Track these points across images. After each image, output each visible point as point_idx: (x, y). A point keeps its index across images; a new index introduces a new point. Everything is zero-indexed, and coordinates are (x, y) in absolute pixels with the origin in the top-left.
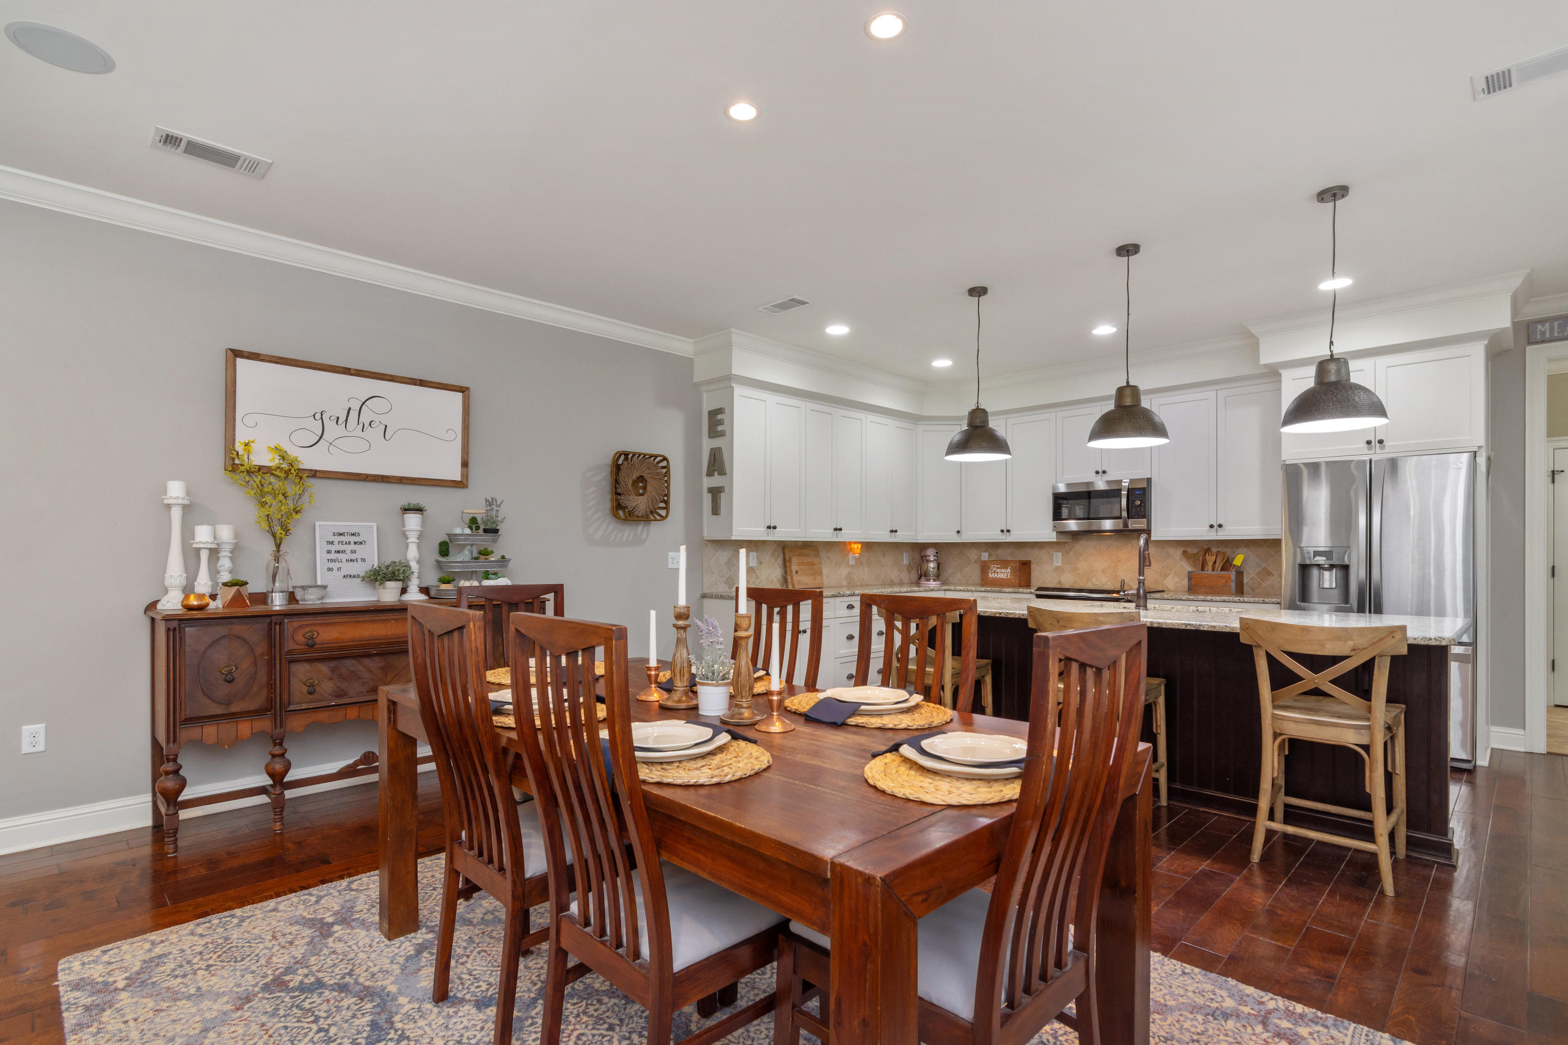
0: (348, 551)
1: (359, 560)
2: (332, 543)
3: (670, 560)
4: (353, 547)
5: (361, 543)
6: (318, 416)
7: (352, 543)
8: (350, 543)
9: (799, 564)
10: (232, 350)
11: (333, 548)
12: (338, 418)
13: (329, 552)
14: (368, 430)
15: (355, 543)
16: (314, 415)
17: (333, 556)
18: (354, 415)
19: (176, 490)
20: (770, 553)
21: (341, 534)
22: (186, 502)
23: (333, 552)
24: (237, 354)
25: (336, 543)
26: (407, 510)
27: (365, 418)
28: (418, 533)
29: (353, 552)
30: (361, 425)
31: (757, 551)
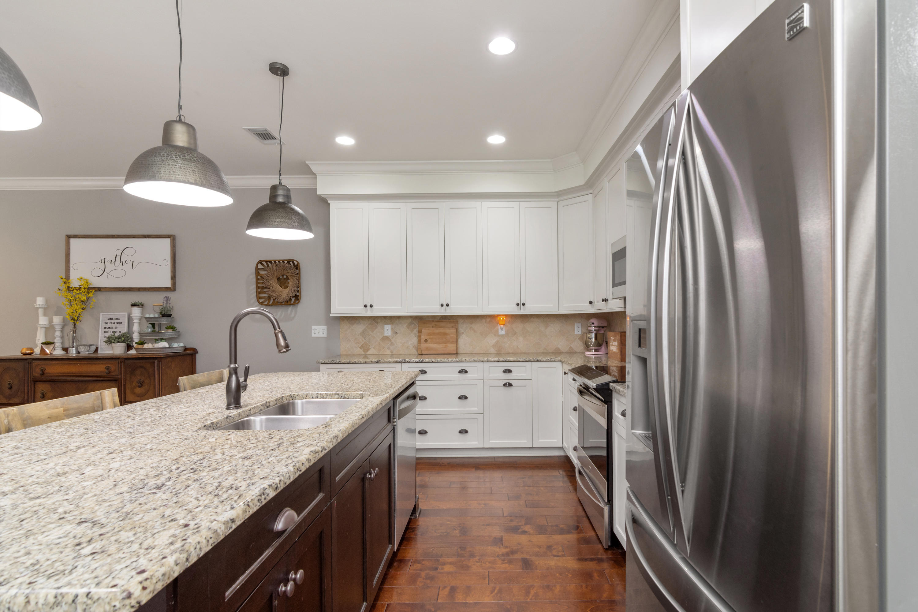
0: (114, 327)
1: (118, 332)
2: (106, 323)
3: (313, 331)
4: (116, 325)
5: (120, 323)
6: (103, 261)
7: (116, 323)
8: (115, 323)
9: (429, 334)
10: (67, 235)
11: (107, 326)
12: (111, 260)
13: (105, 328)
14: (125, 265)
15: (117, 323)
16: (101, 261)
17: (107, 330)
18: (118, 258)
19: (40, 301)
20: (405, 325)
21: (111, 319)
22: (46, 307)
23: (107, 327)
24: (69, 237)
25: (109, 323)
26: (133, 305)
27: (123, 260)
28: (140, 318)
29: (116, 328)
30: (122, 263)
31: (392, 324)
